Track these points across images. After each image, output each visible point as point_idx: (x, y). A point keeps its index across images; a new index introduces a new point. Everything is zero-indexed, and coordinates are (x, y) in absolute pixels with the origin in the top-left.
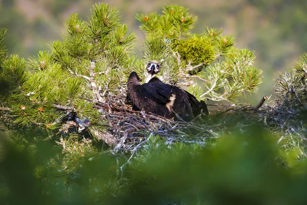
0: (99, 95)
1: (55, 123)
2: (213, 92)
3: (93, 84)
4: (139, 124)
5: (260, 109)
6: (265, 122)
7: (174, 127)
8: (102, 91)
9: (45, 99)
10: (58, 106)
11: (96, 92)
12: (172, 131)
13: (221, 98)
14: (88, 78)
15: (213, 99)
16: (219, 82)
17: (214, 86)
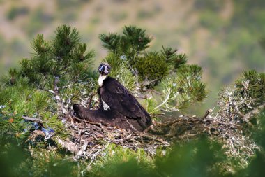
0: (62, 107)
1: (23, 133)
2: (167, 105)
3: (58, 97)
4: (98, 134)
5: (205, 120)
6: (209, 132)
7: (129, 136)
8: (65, 104)
9: (15, 111)
10: (27, 118)
11: (61, 104)
12: (127, 140)
13: (174, 109)
14: (53, 92)
15: (166, 110)
16: (171, 95)
17: (168, 98)
